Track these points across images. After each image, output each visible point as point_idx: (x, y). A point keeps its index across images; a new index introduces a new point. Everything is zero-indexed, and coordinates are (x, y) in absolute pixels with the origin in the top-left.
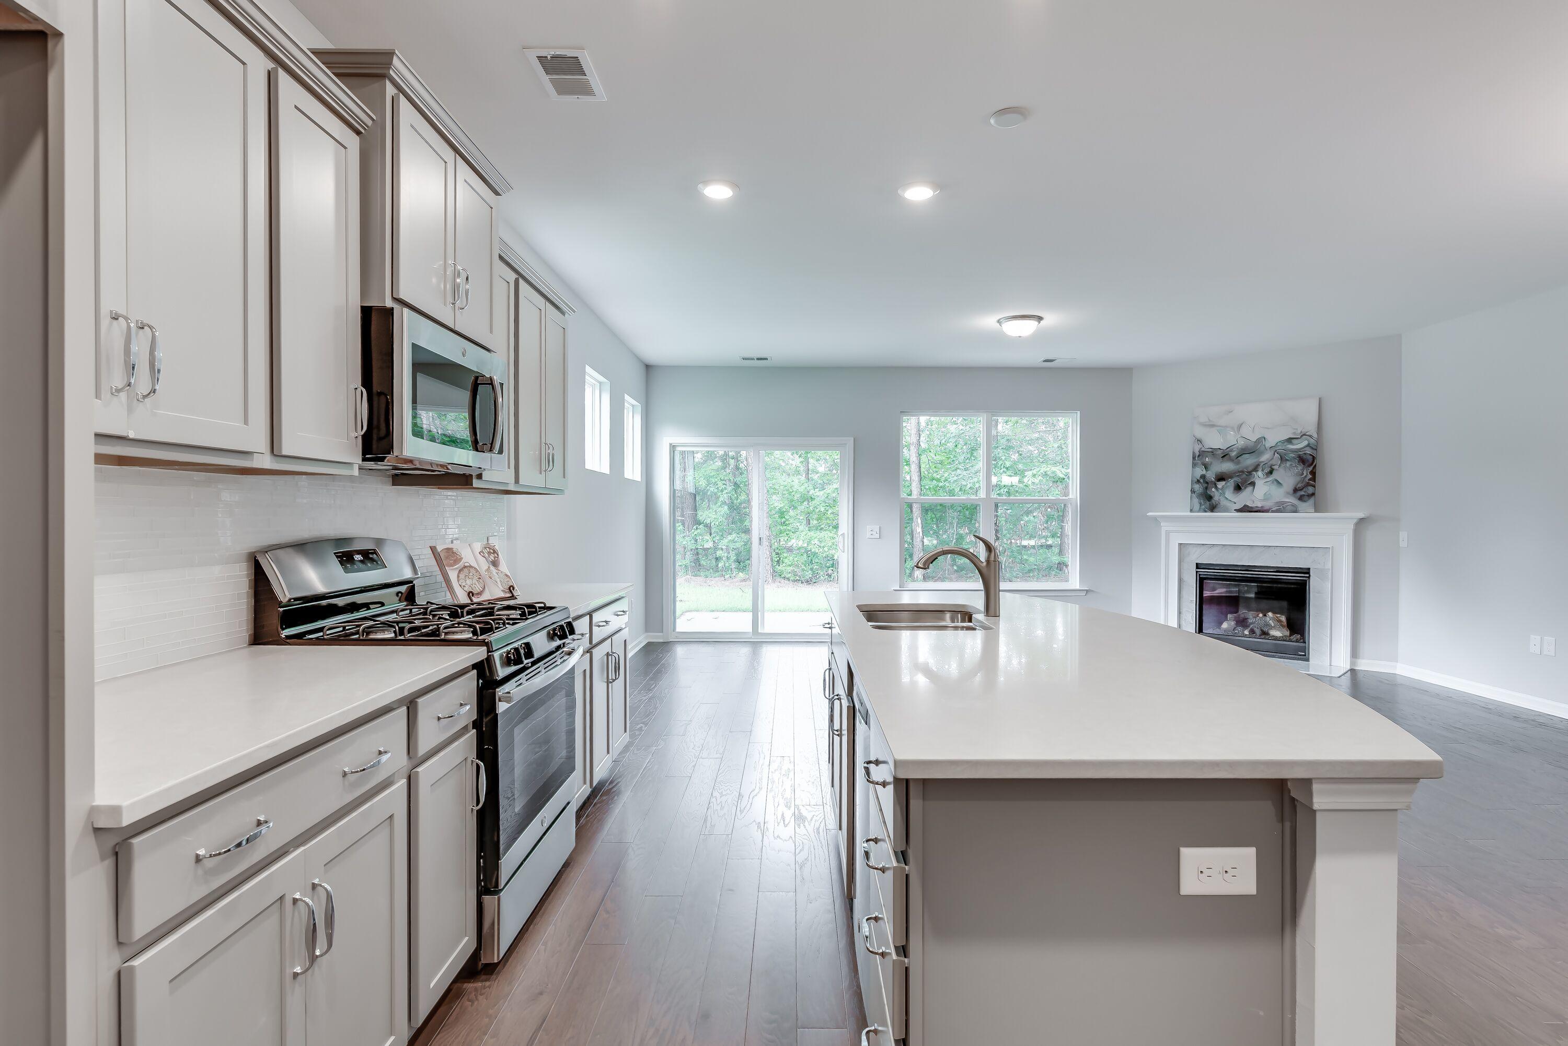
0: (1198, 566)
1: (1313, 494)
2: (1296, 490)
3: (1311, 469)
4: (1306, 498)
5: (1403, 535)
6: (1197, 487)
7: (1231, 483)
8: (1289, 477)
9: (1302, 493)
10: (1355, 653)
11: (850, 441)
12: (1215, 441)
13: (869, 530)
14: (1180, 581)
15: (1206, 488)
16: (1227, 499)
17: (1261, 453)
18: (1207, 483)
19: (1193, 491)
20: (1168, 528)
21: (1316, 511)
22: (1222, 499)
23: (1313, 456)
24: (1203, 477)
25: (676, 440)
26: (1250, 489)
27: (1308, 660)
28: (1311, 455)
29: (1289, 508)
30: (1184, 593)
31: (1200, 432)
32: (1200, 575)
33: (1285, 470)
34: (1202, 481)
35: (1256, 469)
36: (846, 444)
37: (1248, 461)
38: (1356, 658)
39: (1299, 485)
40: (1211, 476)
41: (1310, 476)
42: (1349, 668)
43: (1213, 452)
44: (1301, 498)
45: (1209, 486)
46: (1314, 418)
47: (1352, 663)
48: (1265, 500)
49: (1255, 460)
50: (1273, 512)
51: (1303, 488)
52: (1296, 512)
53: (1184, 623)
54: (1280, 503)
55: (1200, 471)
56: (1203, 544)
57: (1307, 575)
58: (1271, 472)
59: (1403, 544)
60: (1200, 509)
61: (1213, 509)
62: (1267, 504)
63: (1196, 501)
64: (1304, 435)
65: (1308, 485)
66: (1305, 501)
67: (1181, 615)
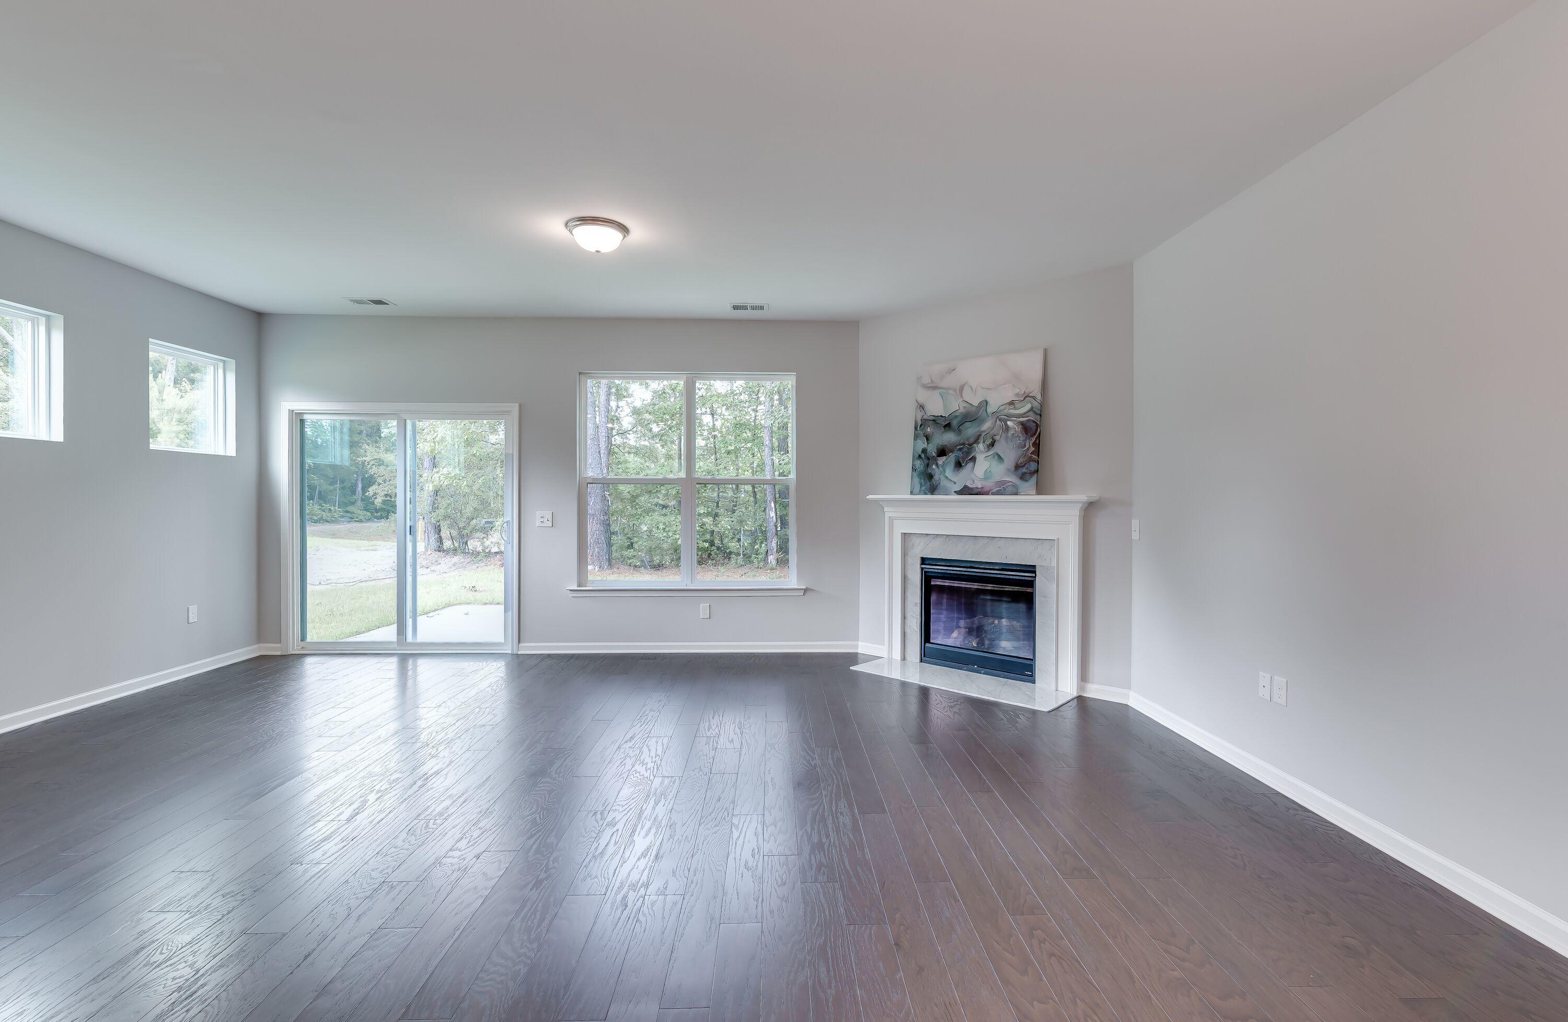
0: (924, 561)
1: (1036, 471)
2: (1017, 467)
3: (1034, 439)
4: (1028, 476)
5: (1135, 523)
6: (918, 463)
7: (952, 458)
8: (1010, 452)
9: (1024, 470)
10: (1084, 676)
11: (515, 408)
12: (936, 408)
13: (538, 517)
14: (905, 578)
15: (928, 465)
16: (947, 478)
17: (983, 421)
18: (929, 459)
19: (914, 469)
20: (892, 515)
21: (1039, 492)
22: (942, 477)
23: (1037, 424)
24: (924, 451)
25: (300, 405)
26: (970, 465)
27: (1034, 682)
28: (1034, 422)
29: (1010, 489)
30: (909, 594)
31: (923, 396)
32: (925, 572)
33: (1007, 443)
34: (923, 456)
35: (976, 441)
36: (510, 412)
37: (970, 431)
38: (1086, 682)
39: (1021, 460)
40: (932, 450)
41: (1032, 449)
42: (1075, 694)
43: (935, 421)
44: (1023, 477)
45: (930, 461)
46: (1037, 375)
47: (1081, 688)
48: (986, 478)
49: (977, 429)
50: (993, 494)
51: (1025, 464)
52: (1016, 494)
53: (908, 630)
54: (1001, 483)
55: (921, 444)
56: (927, 534)
57: (1034, 575)
58: (992, 444)
59: (1135, 536)
60: (920, 490)
61: (933, 490)
62: (988, 484)
63: (917, 480)
64: (1028, 396)
65: (1030, 460)
66: (1026, 481)
67: (906, 621)
